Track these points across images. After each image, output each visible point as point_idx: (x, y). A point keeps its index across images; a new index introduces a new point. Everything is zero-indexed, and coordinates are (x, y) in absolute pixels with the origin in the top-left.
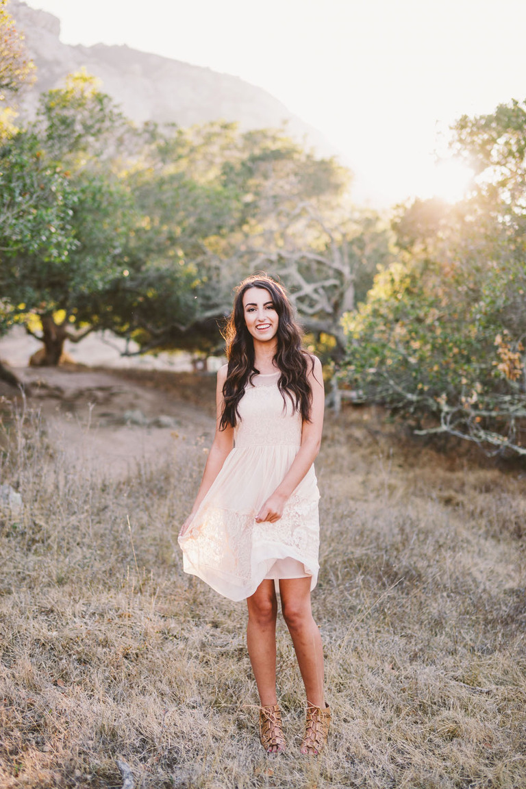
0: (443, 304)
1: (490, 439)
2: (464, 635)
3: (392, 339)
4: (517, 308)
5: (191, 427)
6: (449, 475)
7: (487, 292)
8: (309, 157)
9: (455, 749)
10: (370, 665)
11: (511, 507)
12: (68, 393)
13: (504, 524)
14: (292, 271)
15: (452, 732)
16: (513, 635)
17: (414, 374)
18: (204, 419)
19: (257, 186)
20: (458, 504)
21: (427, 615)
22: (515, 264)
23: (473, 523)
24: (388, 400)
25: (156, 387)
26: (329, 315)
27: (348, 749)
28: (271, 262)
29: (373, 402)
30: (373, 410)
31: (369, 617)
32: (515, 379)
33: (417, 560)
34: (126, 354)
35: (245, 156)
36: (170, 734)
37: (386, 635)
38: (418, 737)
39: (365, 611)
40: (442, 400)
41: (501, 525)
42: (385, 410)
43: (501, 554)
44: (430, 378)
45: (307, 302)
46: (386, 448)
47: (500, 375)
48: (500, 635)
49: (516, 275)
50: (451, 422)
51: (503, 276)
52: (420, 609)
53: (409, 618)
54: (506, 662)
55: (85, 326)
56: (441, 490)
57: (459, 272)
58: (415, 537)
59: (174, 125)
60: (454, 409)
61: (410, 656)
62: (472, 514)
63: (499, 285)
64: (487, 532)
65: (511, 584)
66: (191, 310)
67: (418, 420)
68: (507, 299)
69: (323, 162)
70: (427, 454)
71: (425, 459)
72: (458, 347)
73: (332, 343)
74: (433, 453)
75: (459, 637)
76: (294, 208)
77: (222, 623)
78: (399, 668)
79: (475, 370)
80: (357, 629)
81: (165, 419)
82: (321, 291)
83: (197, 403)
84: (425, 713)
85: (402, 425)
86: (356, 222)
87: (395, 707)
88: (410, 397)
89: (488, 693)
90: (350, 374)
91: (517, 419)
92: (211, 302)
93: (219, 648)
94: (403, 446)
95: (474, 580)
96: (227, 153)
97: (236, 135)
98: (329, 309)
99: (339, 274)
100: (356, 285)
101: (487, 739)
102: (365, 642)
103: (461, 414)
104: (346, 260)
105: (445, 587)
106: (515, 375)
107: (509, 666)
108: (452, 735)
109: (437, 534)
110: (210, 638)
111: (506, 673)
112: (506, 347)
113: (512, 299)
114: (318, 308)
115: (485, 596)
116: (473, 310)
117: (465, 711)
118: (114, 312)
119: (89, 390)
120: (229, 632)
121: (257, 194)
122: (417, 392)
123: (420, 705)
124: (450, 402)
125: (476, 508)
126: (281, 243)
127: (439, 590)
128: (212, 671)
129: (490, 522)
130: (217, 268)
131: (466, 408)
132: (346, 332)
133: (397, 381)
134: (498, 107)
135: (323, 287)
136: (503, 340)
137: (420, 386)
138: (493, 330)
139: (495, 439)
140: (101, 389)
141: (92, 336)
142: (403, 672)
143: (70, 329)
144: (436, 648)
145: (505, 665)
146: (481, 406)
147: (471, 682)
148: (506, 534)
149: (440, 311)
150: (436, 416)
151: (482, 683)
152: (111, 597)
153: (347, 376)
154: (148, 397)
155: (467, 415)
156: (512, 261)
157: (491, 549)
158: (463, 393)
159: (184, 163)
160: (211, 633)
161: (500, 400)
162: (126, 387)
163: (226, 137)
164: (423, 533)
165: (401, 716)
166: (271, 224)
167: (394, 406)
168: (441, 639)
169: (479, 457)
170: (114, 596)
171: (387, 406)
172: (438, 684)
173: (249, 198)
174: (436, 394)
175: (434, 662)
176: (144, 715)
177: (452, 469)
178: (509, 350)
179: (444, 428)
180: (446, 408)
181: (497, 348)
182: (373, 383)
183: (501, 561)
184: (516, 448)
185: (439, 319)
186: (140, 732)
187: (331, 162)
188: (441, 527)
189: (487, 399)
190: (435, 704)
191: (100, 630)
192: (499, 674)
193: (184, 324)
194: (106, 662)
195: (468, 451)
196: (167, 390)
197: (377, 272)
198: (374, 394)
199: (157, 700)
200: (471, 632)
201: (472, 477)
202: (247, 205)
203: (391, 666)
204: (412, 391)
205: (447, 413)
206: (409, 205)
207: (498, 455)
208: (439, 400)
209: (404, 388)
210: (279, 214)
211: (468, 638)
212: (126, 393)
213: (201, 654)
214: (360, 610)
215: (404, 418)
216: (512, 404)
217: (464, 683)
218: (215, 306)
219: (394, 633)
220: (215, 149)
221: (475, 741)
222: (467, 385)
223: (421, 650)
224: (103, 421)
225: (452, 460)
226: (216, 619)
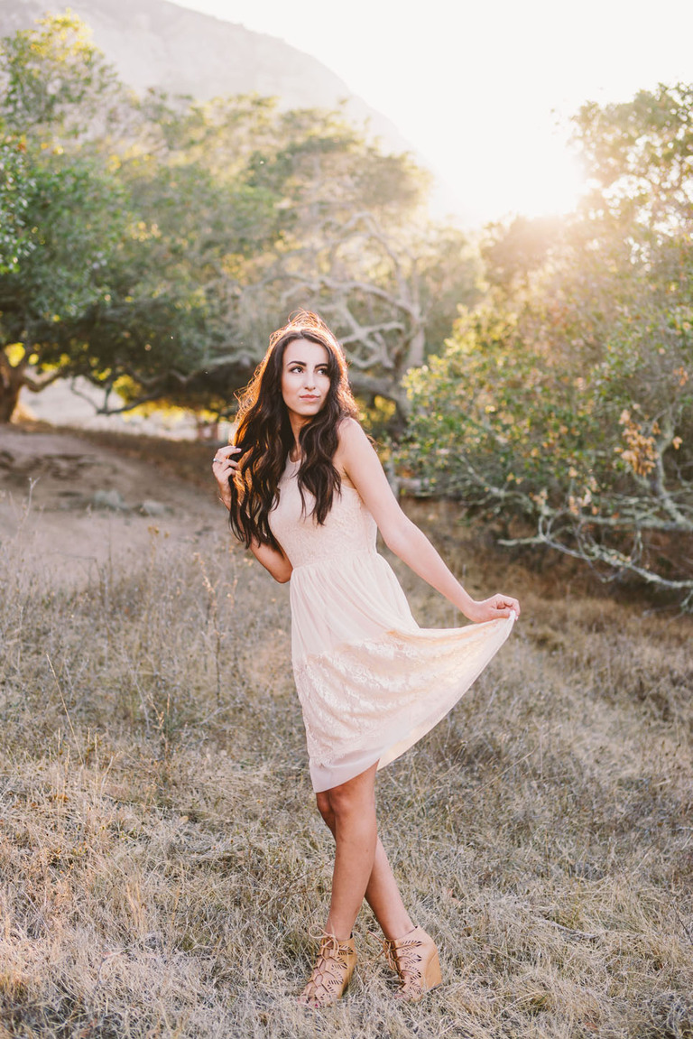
0: (549, 363)
1: (607, 558)
2: (559, 846)
3: (474, 408)
4: (652, 374)
5: (187, 518)
6: (544, 603)
7: (613, 350)
8: (370, 150)
9: (541, 1032)
10: (420, 890)
11: (632, 656)
12: (19, 462)
13: (621, 681)
14: (341, 307)
15: (538, 1002)
16: (630, 850)
17: (502, 459)
18: (206, 508)
19: (298, 188)
20: (555, 647)
21: (506, 814)
22: (655, 311)
23: (576, 676)
24: (464, 494)
25: (143, 459)
26: (387, 370)
27: (380, 1026)
28: (312, 293)
29: (445, 495)
30: (443, 506)
31: (422, 814)
32: (645, 474)
33: (496, 730)
34: (104, 411)
35: (283, 144)
36: (110, 992)
37: (445, 843)
38: (487, 1008)
39: (416, 805)
40: (542, 498)
41: (616, 681)
42: (460, 508)
43: (615, 723)
44: (524, 467)
45: (358, 351)
46: (458, 562)
47: (624, 467)
48: (613, 849)
49: (655, 327)
50: (552, 531)
51: (637, 328)
52: (498, 805)
53: (481, 817)
54: (622, 892)
55: (50, 370)
56: (532, 625)
57: (574, 320)
58: (494, 695)
59: (189, 98)
60: (558, 513)
61: (480, 878)
62: (576, 663)
63: (630, 339)
64: (596, 690)
65: (630, 771)
66: (197, 354)
67: (504, 525)
68: (642, 360)
69: (390, 160)
70: (515, 572)
71: (512, 579)
72: (567, 425)
73: (391, 409)
74: (524, 571)
75: (553, 849)
76: (347, 221)
77: (202, 815)
78: (462, 896)
79: (590, 458)
80: (403, 833)
81: (150, 504)
82: (379, 337)
83: (198, 483)
84: (499, 969)
85: (481, 529)
86: (431, 245)
87: (454, 959)
88: (498, 492)
89: (593, 940)
90: (412, 455)
91: (644, 530)
92: (224, 345)
93: (195, 856)
94: (482, 560)
95: (577, 762)
96: (260, 139)
97: (273, 115)
98: (389, 364)
99: (405, 315)
100: (428, 333)
101: (591, 1016)
102: (415, 855)
103: (567, 520)
104: (416, 296)
105: (535, 774)
106: (645, 468)
107: (625, 900)
108: (538, 1007)
109: (526, 691)
110: (184, 839)
111: (620, 909)
112: (635, 428)
113: (647, 362)
114: (373, 360)
115: (592, 788)
116: (592, 373)
117: (559, 969)
118: (91, 353)
119: (49, 457)
120: (213, 830)
121: (296, 198)
122: (506, 485)
123: (492, 957)
124: (551, 502)
125: (582, 655)
126: (326, 267)
127: (527, 777)
128: (183, 892)
129: (601, 675)
130: (235, 297)
131: (574, 511)
132: (410, 396)
133: (478, 468)
134: (637, 94)
135: (381, 332)
136: (632, 417)
137: (510, 477)
138: (619, 403)
139: (613, 558)
140: (66, 457)
141: (59, 383)
142: (468, 902)
143: (30, 373)
144: (518, 866)
145: (620, 898)
146: (595, 510)
147: (568, 923)
148: (623, 693)
149: (544, 372)
150: (531, 520)
151: (585, 924)
152: (41, 769)
153: (409, 458)
154: (130, 472)
155: (577, 521)
156: (651, 306)
157: (600, 715)
158: (571, 490)
159: (197, 151)
160: (186, 830)
161: (623, 503)
162: (101, 456)
163: (260, 117)
164: (506, 688)
165: (464, 971)
166: (315, 240)
167: (472, 503)
168: (527, 853)
169: (588, 581)
170: (45, 767)
171: (462, 503)
172: (519, 923)
173: (285, 204)
174: (532, 490)
175: (514, 887)
176: (72, 961)
177: (548, 596)
178: (639, 433)
179: (542, 538)
180: (546, 511)
181: (622, 428)
182: (445, 469)
183: (615, 733)
184: (642, 572)
185: (542, 384)
186: (63, 988)
187: (401, 160)
188: (532, 679)
189: (603, 500)
190: (514, 954)
191: (19, 821)
192: (610, 911)
193: (185, 373)
194: (23, 871)
195: (574, 571)
196: (158, 463)
197: (459, 316)
198: (446, 486)
199: (94, 936)
200: (570, 842)
201: (577, 608)
202: (282, 213)
203: (451, 893)
204: (500, 485)
205: (548, 518)
206: (507, 224)
207: (615, 580)
208: (536, 498)
209: (487, 480)
210: (327, 226)
211: (565, 851)
212: (99, 465)
213: (168, 863)
214: (409, 802)
215: (485, 520)
216: (638, 509)
217: (558, 922)
218: (230, 350)
219: (458, 841)
220: (242, 132)
221: (572, 1018)
222: (577, 478)
223: (497, 869)
224: (64, 502)
225: (550, 582)
226: (195, 809)
